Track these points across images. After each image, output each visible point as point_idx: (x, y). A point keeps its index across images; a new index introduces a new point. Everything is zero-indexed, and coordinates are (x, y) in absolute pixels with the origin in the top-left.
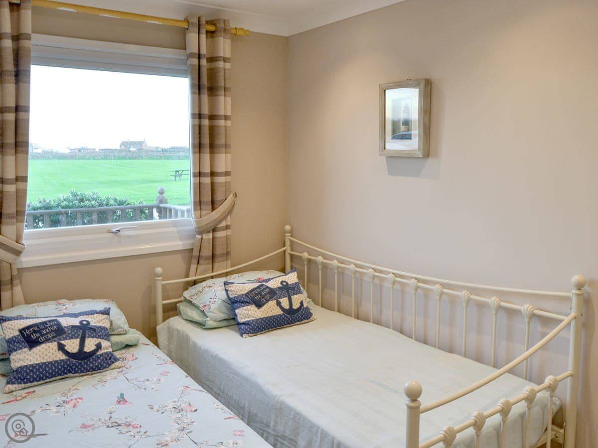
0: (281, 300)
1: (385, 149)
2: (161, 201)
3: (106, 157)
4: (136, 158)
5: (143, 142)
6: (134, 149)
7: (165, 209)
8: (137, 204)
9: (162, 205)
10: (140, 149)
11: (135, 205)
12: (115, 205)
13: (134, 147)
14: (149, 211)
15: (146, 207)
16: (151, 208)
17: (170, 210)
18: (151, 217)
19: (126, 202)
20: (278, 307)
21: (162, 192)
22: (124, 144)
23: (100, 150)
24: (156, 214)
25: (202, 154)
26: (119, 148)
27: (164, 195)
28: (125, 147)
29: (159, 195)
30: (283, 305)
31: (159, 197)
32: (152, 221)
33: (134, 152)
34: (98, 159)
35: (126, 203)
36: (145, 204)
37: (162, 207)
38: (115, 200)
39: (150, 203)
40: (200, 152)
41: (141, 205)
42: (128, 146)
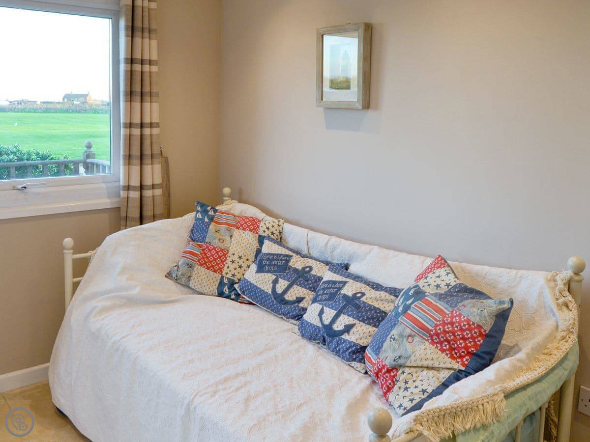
0: (281, 280)
1: (322, 99)
2: (88, 156)
3: (47, 111)
4: (79, 112)
5: (87, 95)
6: (78, 103)
7: (93, 164)
8: (62, 159)
9: (88, 160)
10: (85, 102)
11: (60, 160)
12: (38, 160)
13: (78, 100)
14: (74, 167)
15: (71, 162)
16: (76, 164)
17: (98, 166)
18: (77, 172)
19: (49, 156)
20: (272, 285)
21: (89, 146)
22: (67, 97)
23: (42, 103)
24: (82, 170)
25: (132, 103)
26: (61, 101)
27: (92, 149)
28: (68, 99)
29: (85, 149)
30: (278, 286)
31: (86, 152)
32: (78, 176)
33: (78, 105)
34: (39, 112)
35: (50, 158)
36: (70, 159)
37: (89, 163)
38: (37, 154)
39: (76, 158)
40: (131, 101)
41: (66, 160)
42: (72, 99)
